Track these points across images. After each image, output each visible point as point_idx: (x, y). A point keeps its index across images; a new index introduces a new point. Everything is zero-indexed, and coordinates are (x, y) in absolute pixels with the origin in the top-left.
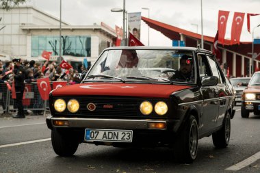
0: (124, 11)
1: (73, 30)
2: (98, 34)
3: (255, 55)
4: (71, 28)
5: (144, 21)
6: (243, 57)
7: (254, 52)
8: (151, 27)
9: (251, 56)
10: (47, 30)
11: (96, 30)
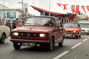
0: (22, 3)
1: (10, 10)
2: (18, 11)
3: (67, 18)
4: (10, 9)
5: (32, 7)
6: (64, 19)
7: (67, 17)
8: (34, 9)
9: (66, 18)
10: (2, 10)
11: (17, 10)
